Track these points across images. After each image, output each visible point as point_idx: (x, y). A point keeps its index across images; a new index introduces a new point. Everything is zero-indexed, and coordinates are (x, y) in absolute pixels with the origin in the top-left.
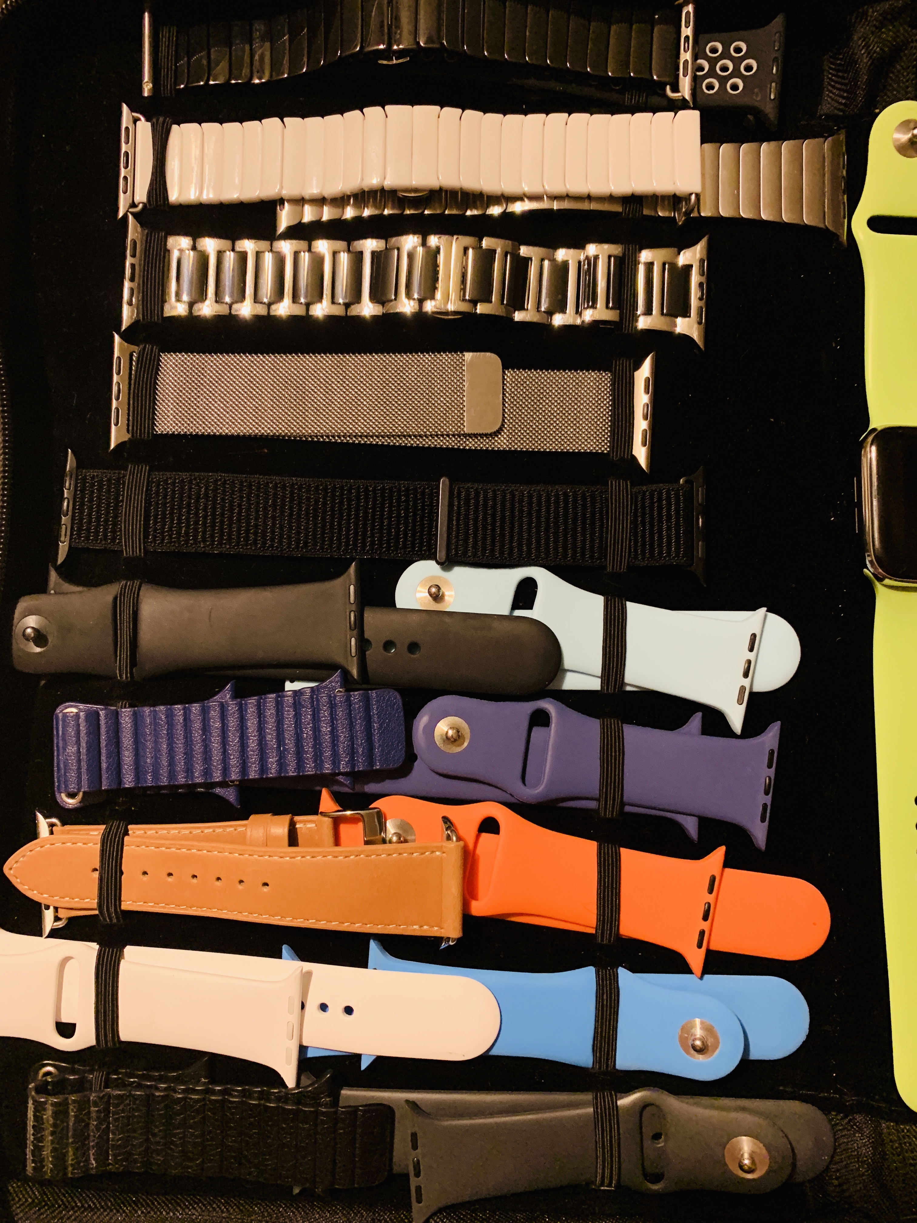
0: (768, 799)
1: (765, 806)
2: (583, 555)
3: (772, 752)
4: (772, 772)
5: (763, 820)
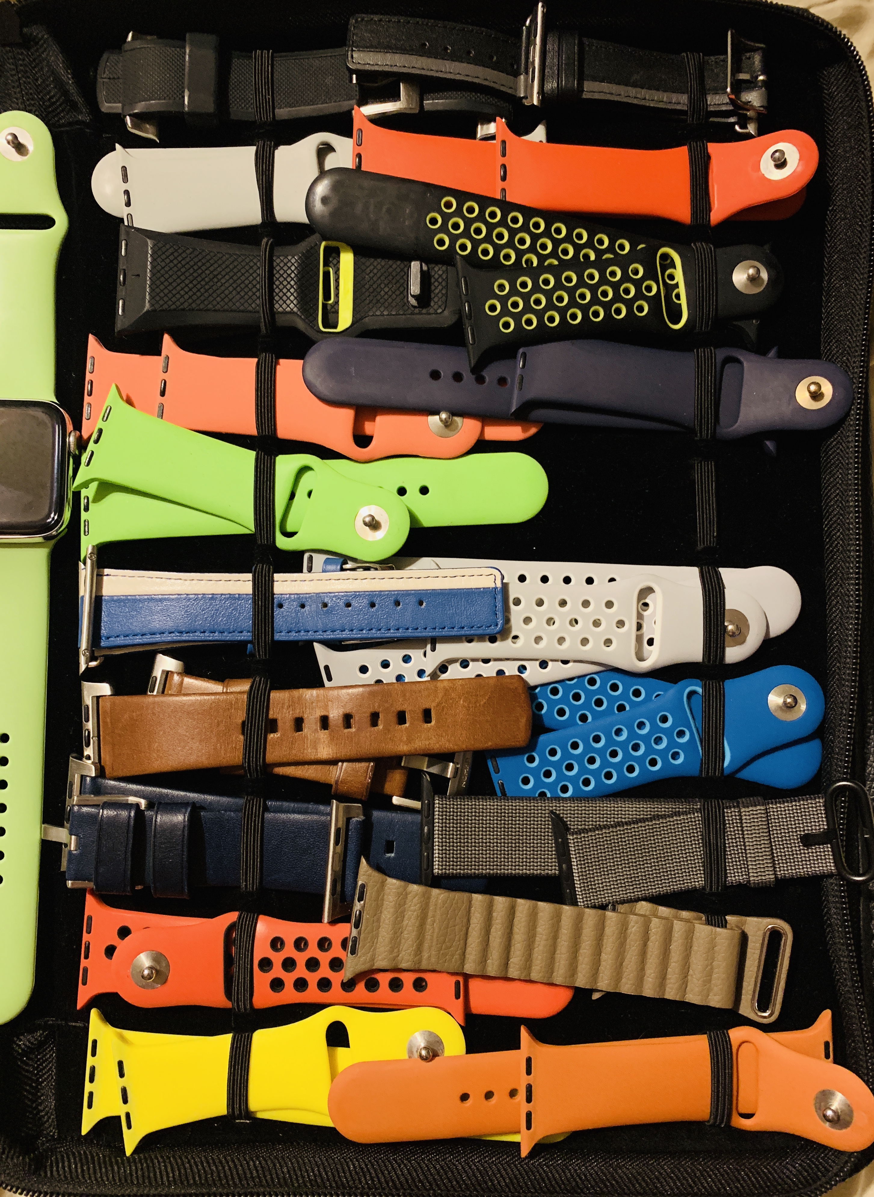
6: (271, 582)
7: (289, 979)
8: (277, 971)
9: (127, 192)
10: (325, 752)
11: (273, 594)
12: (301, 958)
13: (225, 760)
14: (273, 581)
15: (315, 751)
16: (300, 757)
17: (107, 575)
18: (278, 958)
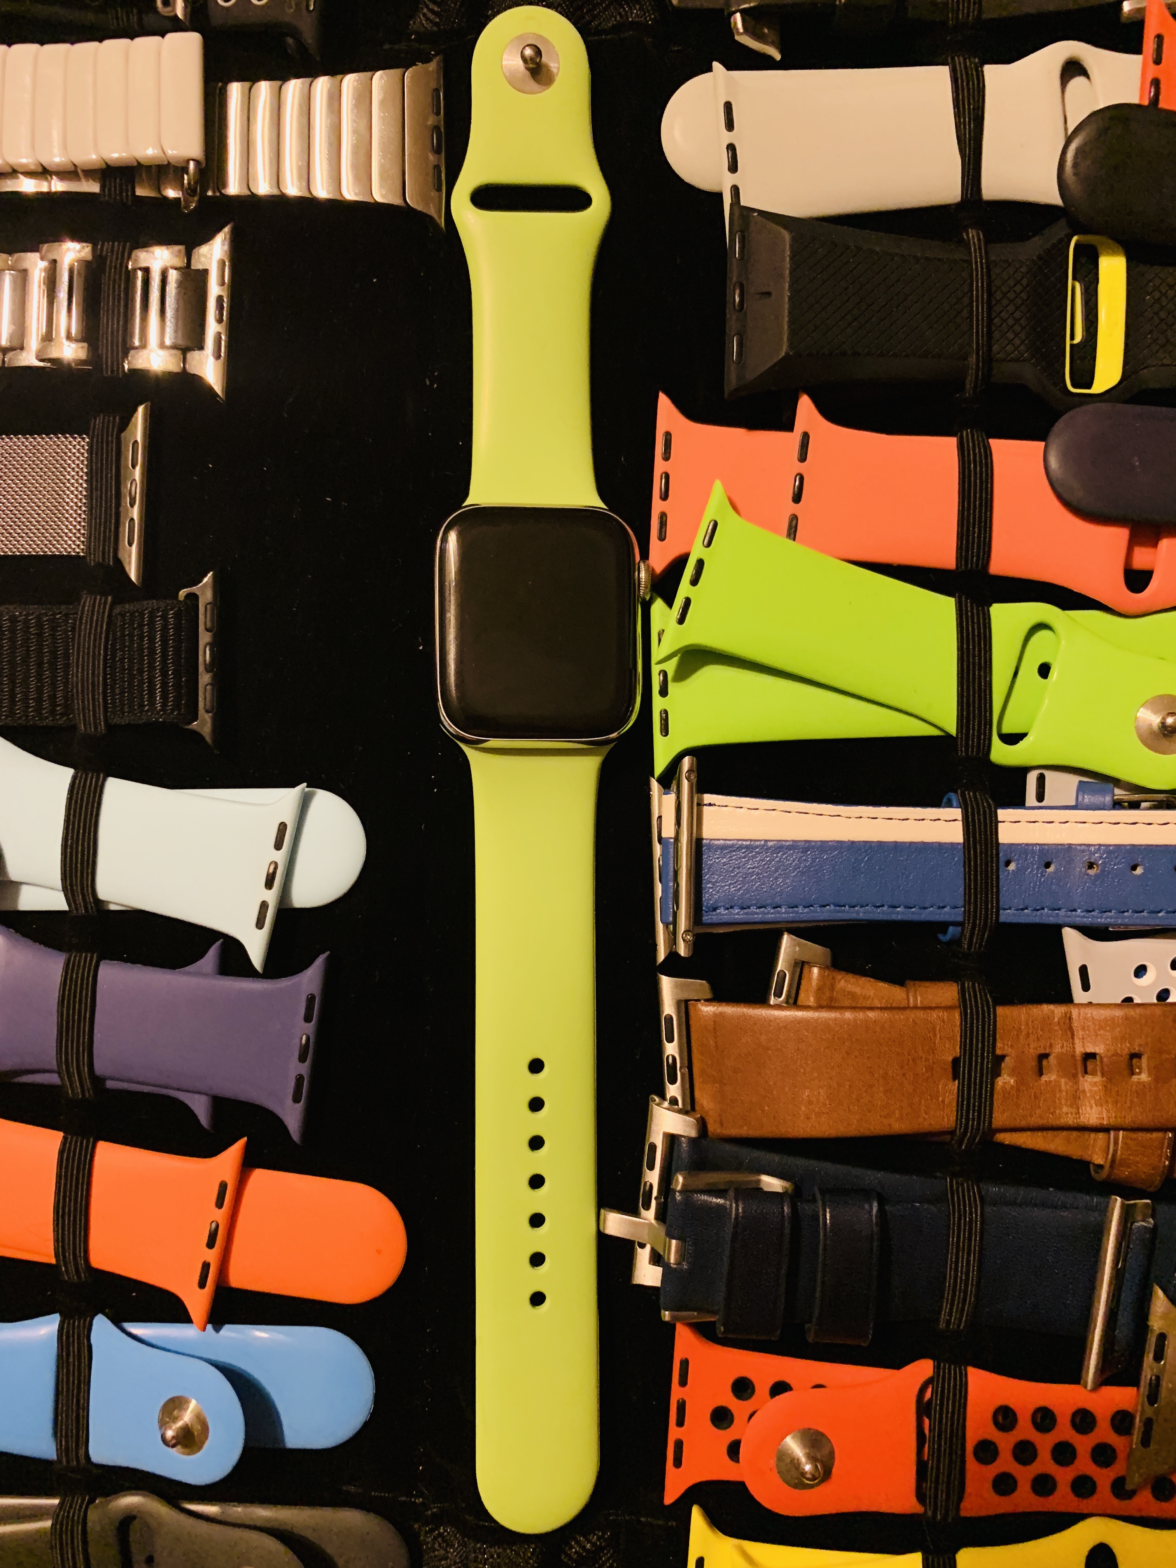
0: (304, 1069)
1: (300, 1079)
2: (39, 709)
3: (311, 1000)
4: (310, 1028)
5: (296, 1099)
6: (994, 823)
7: (1024, 1475)
8: (1005, 1463)
9: (731, 148)
10: (1092, 1115)
11: (998, 844)
12: (1045, 1443)
13: (926, 1124)
14: (997, 822)
15: (1074, 1111)
16: (1051, 1120)
17: (710, 805)
18: (1005, 1442)
